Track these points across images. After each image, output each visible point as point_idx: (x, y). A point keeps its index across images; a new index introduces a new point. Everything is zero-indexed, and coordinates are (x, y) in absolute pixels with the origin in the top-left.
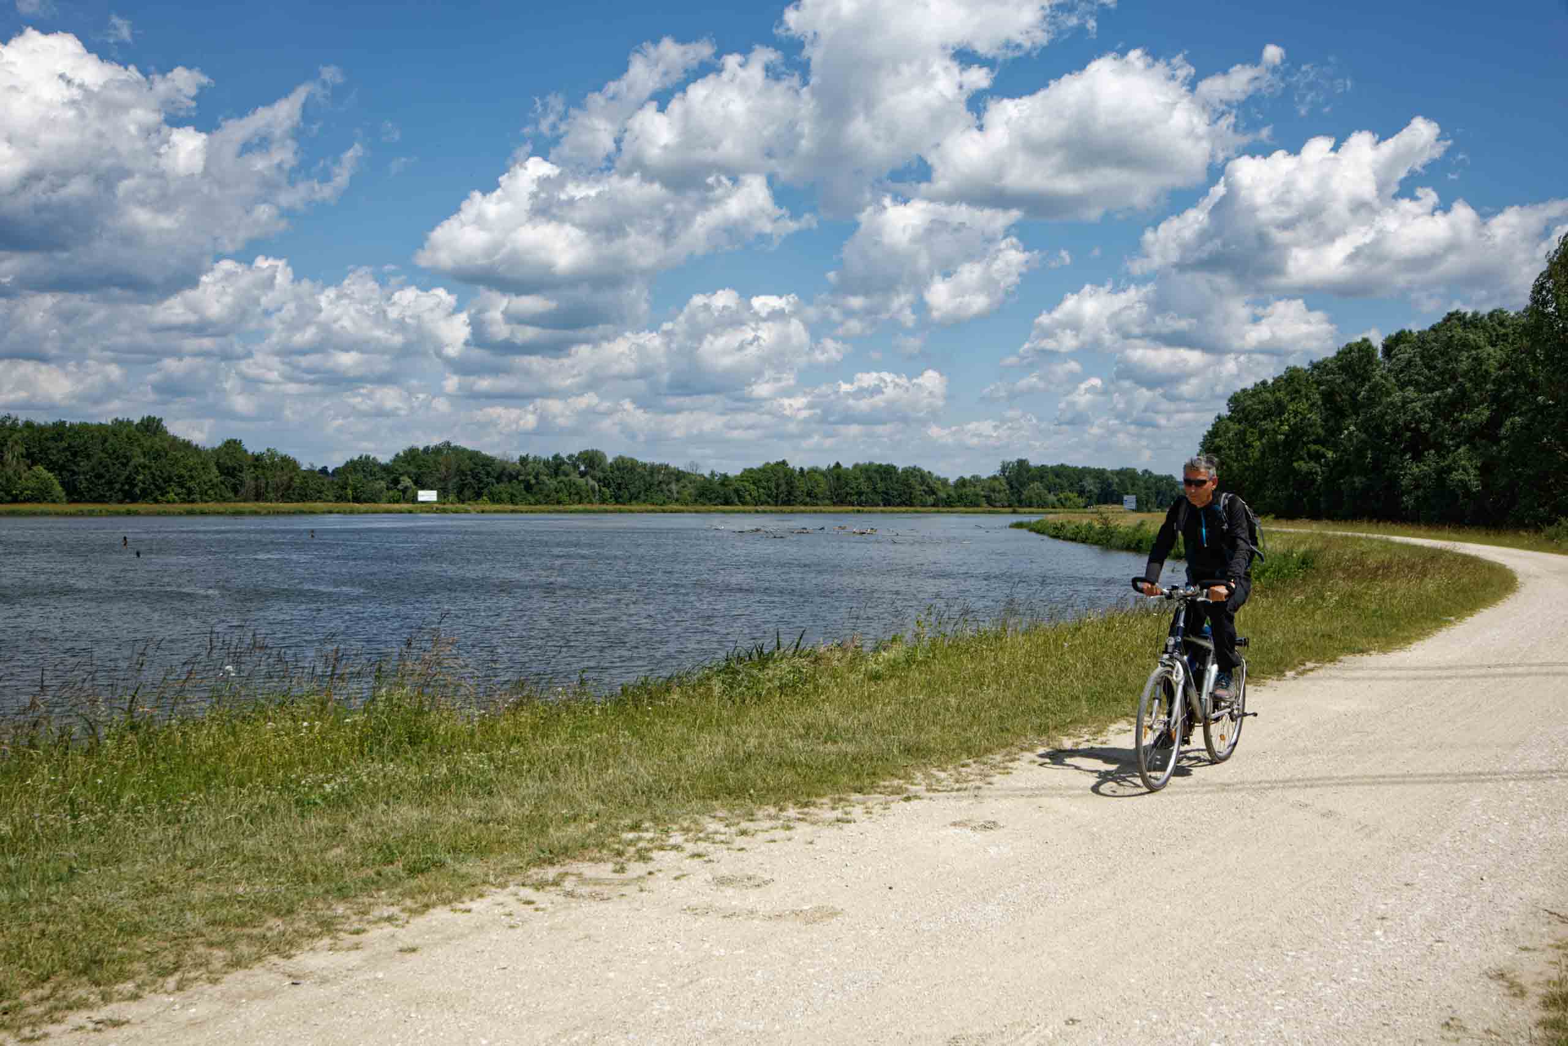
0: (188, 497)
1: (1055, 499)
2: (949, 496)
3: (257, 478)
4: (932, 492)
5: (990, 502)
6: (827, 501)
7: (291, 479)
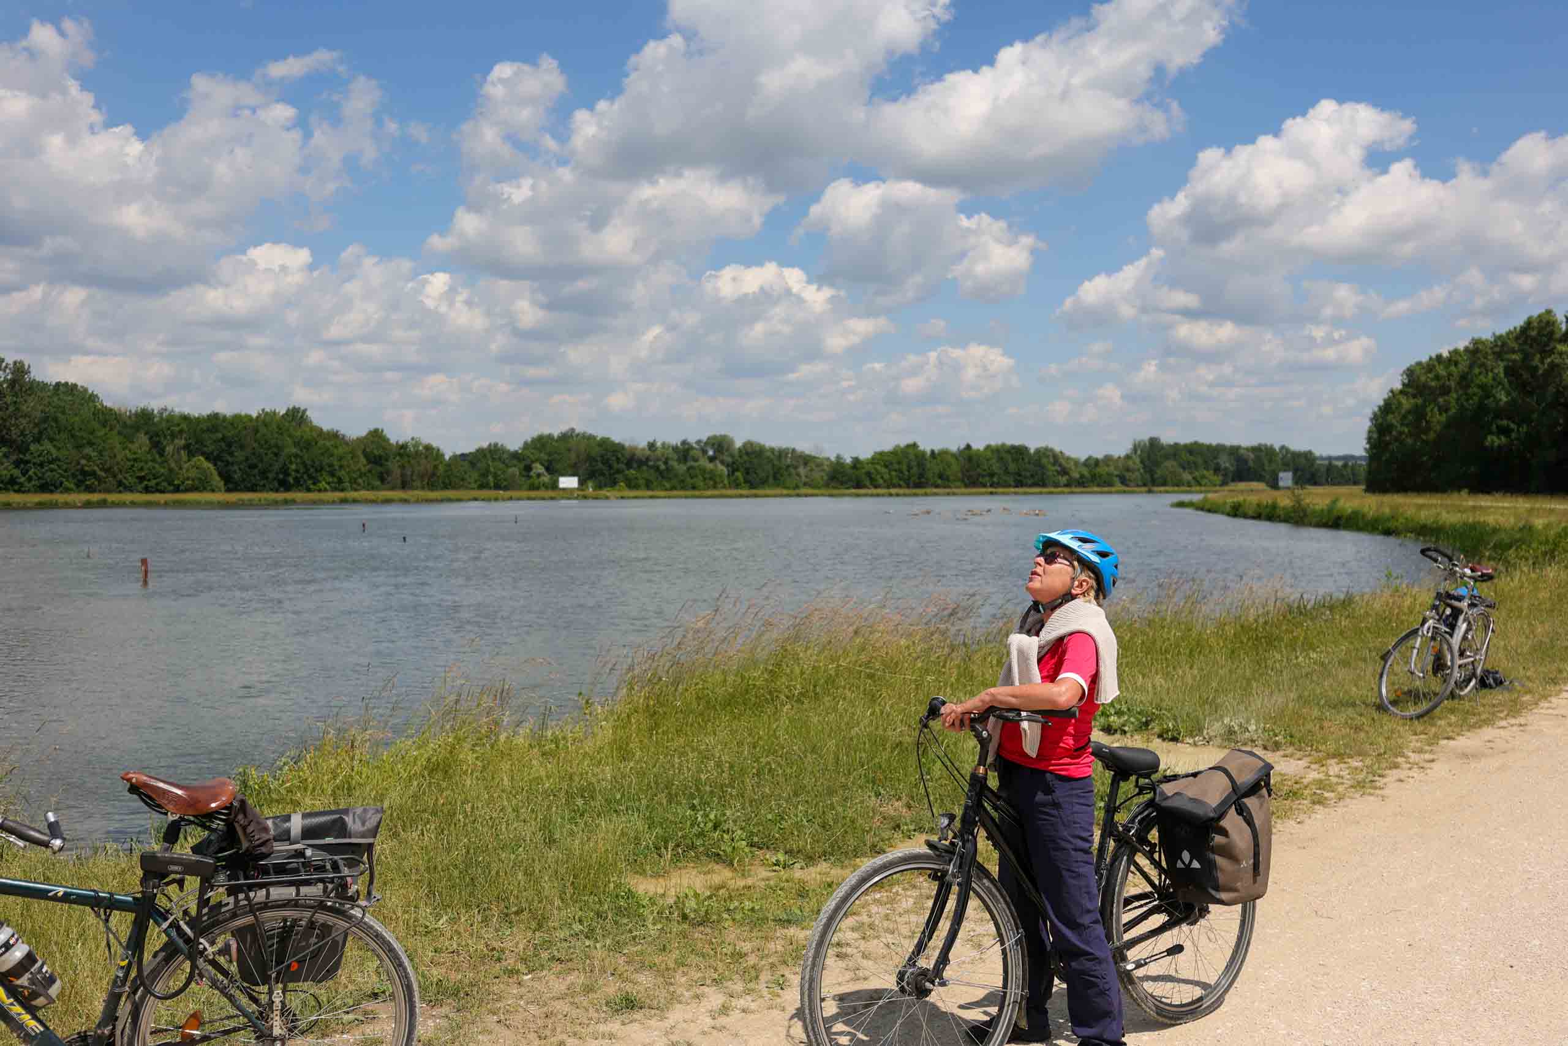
0: (338, 485)
1: (1190, 477)
2: (1082, 476)
3: (403, 467)
4: (1064, 472)
5: (1124, 481)
6: (959, 484)
7: (436, 467)
